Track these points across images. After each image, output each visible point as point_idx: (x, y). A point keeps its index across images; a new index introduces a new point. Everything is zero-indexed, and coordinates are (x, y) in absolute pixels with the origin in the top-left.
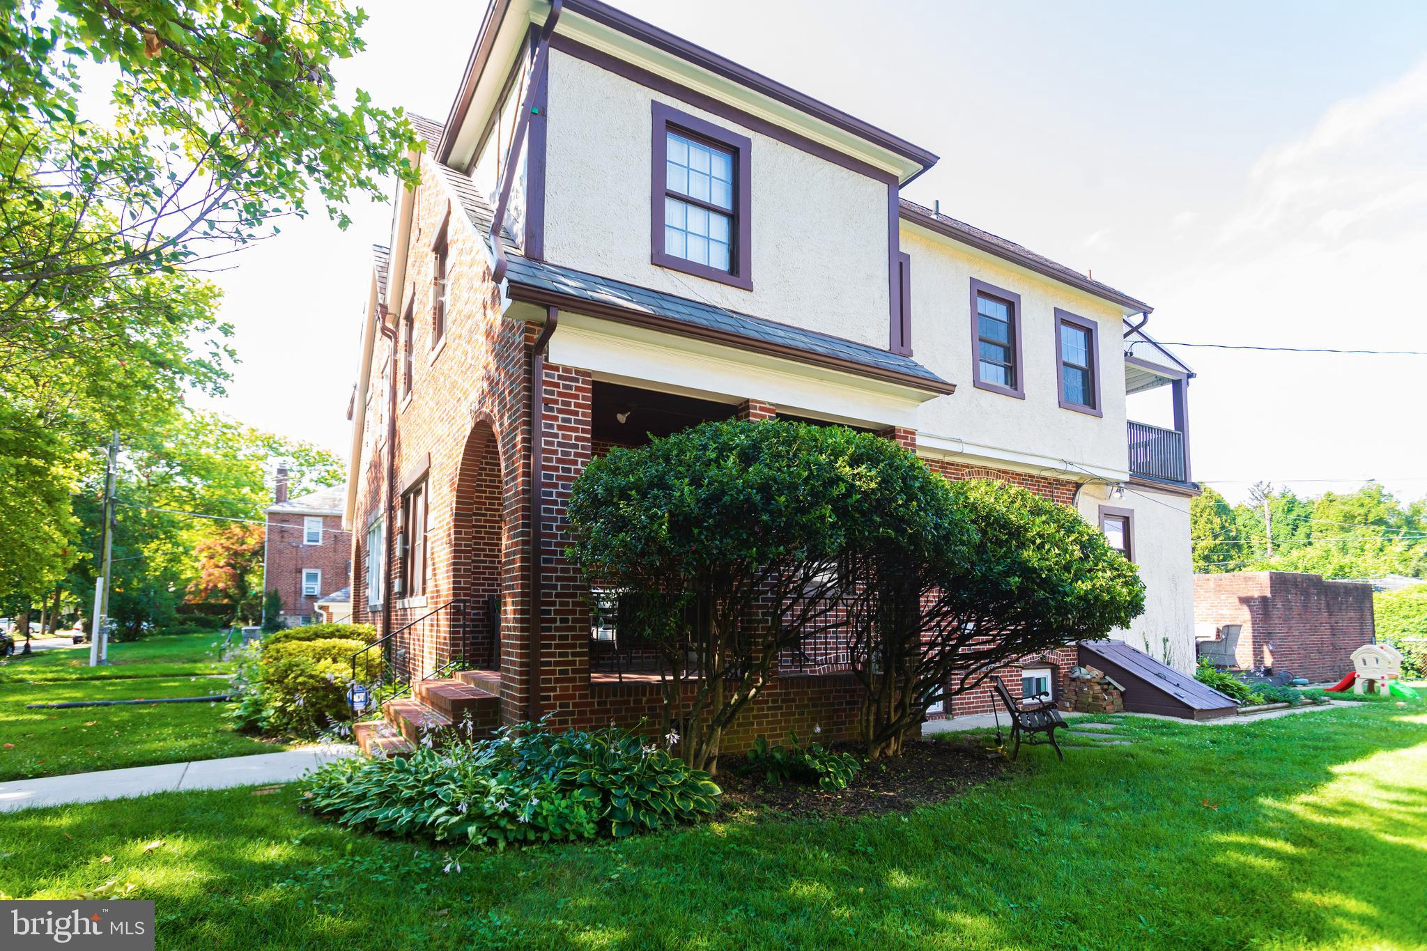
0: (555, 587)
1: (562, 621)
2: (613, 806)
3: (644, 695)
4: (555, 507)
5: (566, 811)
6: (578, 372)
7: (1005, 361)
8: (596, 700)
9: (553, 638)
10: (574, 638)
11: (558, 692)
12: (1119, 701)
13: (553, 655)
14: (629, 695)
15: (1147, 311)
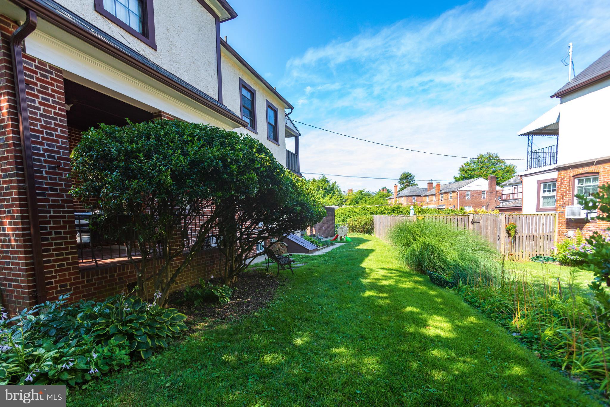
0: (49, 212)
1: (56, 233)
2: (138, 342)
3: (115, 272)
4: (43, 159)
5: (109, 354)
6: (51, 66)
7: (250, 116)
8: (85, 279)
9: (51, 245)
10: (66, 243)
11: (58, 278)
12: (286, 249)
13: (52, 255)
14: (106, 273)
15: (292, 108)
